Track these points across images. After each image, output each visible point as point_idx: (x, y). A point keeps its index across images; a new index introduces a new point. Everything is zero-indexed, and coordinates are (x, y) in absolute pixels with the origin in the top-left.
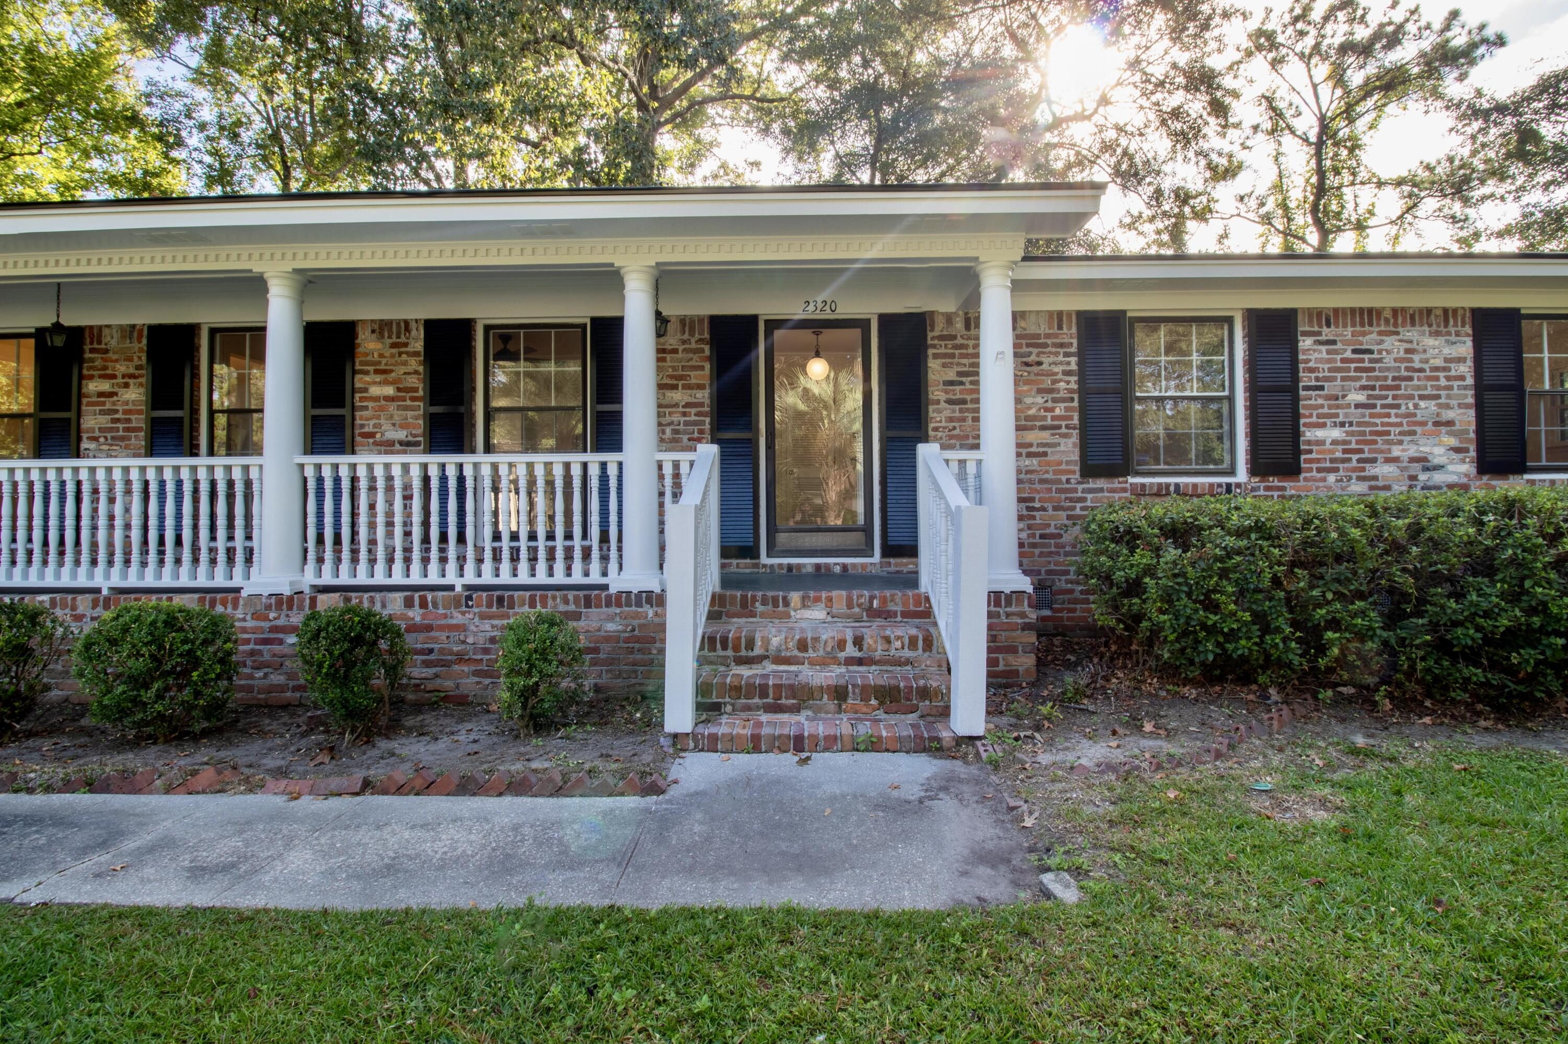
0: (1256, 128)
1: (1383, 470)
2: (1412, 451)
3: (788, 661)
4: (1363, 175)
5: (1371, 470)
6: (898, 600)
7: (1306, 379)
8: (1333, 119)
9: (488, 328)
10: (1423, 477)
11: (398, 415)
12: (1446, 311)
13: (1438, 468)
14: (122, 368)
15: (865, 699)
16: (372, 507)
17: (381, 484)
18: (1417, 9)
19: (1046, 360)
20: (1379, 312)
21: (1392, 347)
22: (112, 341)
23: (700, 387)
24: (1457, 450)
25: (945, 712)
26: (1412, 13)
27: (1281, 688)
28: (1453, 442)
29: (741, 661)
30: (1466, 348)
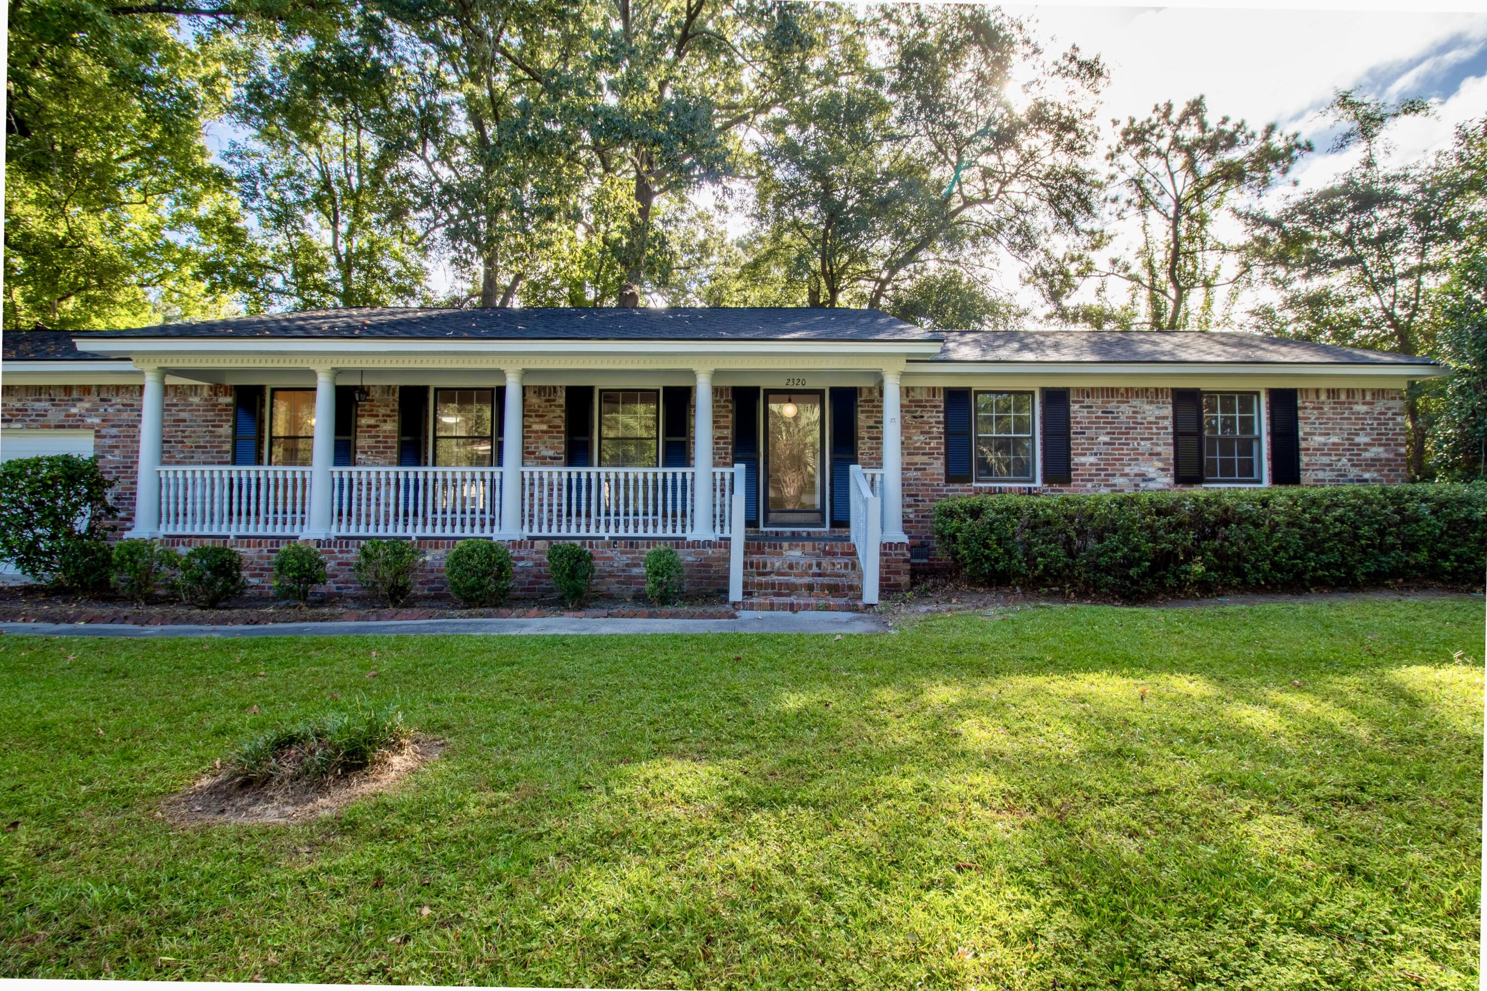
0: (1129, 202)
1: (1119, 481)
2: (1136, 470)
3: (783, 574)
4: (1209, 243)
5: (1113, 481)
6: (839, 547)
7: (1074, 428)
8: (1186, 200)
9: (601, 391)
10: (1142, 485)
11: (549, 442)
12: (1156, 389)
13: (1151, 480)
14: (382, 411)
15: (823, 590)
16: (532, 495)
17: (537, 482)
18: (1243, 123)
19: (926, 415)
20: (1118, 390)
21: (1125, 410)
22: (376, 395)
23: (726, 427)
24: (1163, 470)
25: (860, 597)
26: (1239, 127)
27: (1022, 586)
28: (1160, 465)
29: (760, 574)
30: (1168, 411)
